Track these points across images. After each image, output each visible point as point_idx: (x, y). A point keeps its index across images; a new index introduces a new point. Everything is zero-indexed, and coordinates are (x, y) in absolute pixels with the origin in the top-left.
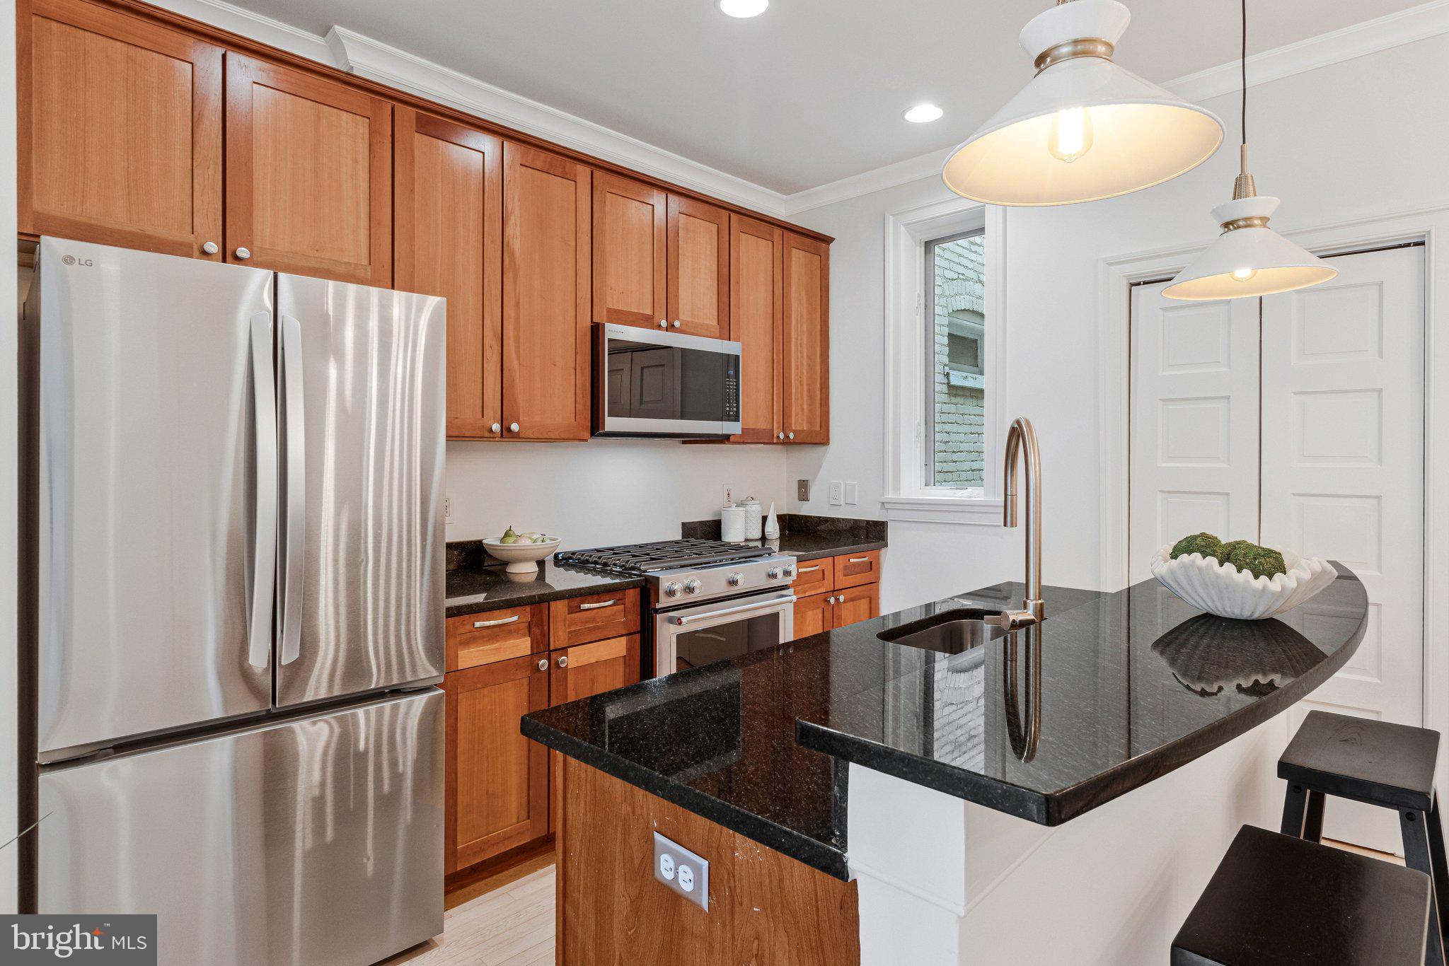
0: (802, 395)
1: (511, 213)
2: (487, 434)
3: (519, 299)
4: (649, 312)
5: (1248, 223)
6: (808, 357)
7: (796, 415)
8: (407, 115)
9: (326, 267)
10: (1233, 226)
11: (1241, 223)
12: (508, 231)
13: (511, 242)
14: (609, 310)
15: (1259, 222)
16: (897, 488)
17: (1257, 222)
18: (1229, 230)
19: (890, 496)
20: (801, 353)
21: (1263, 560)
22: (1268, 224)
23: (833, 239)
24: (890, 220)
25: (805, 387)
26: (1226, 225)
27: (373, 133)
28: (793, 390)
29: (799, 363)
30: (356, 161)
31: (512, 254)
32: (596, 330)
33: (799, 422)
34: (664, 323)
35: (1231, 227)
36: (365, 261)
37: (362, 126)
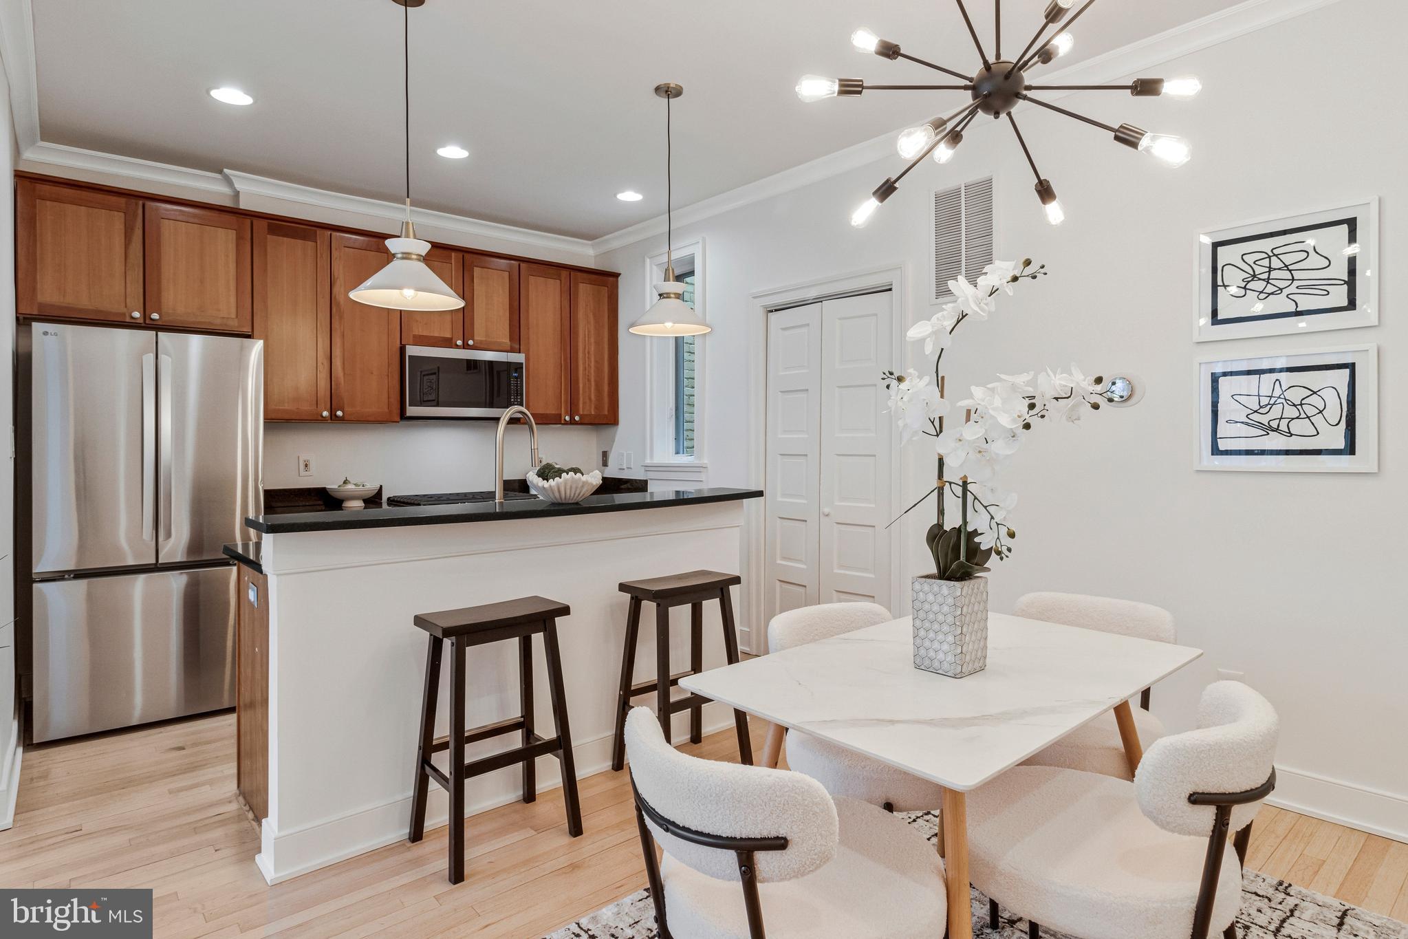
0: (590, 388)
1: (337, 278)
2: (320, 418)
3: (343, 332)
4: (448, 335)
6: (596, 362)
7: (584, 403)
8: (261, 225)
9: (207, 320)
11: (665, 296)
12: (335, 290)
13: (337, 297)
14: (415, 336)
16: (652, 456)
19: (648, 461)
20: (588, 358)
23: (620, 274)
24: (648, 261)
25: (593, 383)
26: (660, 295)
27: (239, 238)
28: (581, 386)
29: (587, 366)
30: (227, 256)
31: (338, 305)
32: (402, 350)
33: (586, 407)
34: (459, 343)
36: (233, 316)
37: (232, 235)
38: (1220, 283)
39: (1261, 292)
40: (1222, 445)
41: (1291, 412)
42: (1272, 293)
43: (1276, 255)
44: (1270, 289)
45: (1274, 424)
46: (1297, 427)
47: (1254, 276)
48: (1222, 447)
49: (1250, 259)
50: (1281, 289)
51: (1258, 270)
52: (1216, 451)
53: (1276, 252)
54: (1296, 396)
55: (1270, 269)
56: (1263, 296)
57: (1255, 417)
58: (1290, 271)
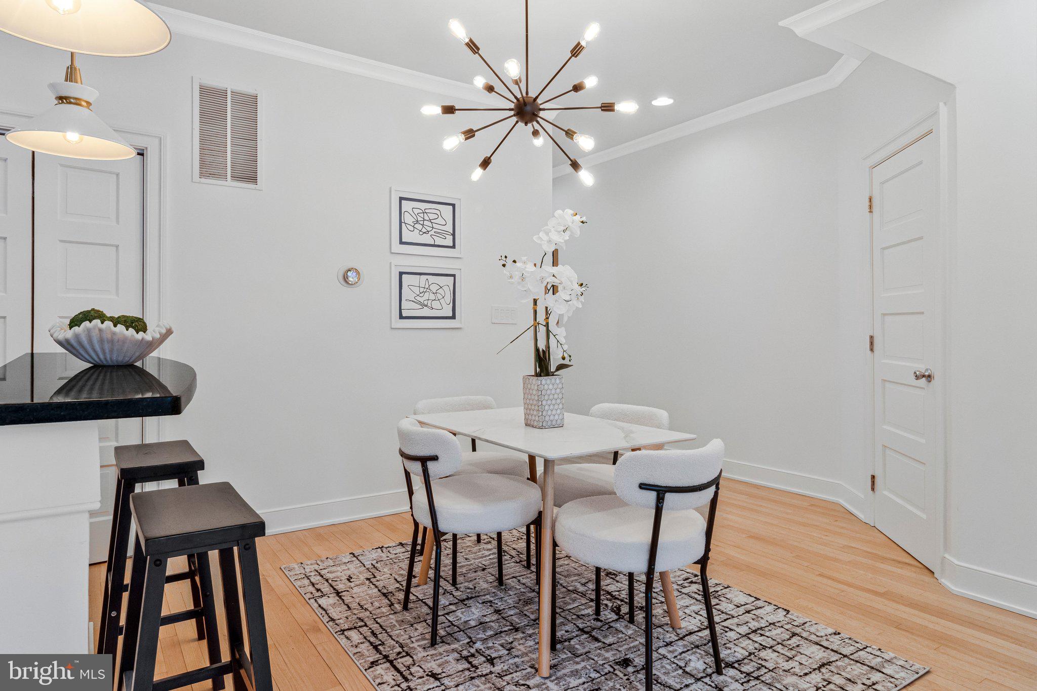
5: (77, 102)
10: (66, 100)
15: (85, 104)
17: (84, 103)
18: (63, 102)
21: (137, 323)
22: (90, 107)
26: (61, 98)
35: (65, 101)
38: (403, 221)
39: (420, 231)
40: (404, 314)
41: (432, 297)
42: (425, 233)
43: (426, 213)
44: (424, 230)
45: (426, 303)
46: (436, 304)
47: (417, 221)
48: (404, 315)
49: (416, 211)
50: (428, 231)
51: (420, 219)
52: (401, 317)
53: (427, 211)
54: (434, 288)
55: (424, 220)
56: (421, 233)
57: (418, 298)
58: (432, 223)
